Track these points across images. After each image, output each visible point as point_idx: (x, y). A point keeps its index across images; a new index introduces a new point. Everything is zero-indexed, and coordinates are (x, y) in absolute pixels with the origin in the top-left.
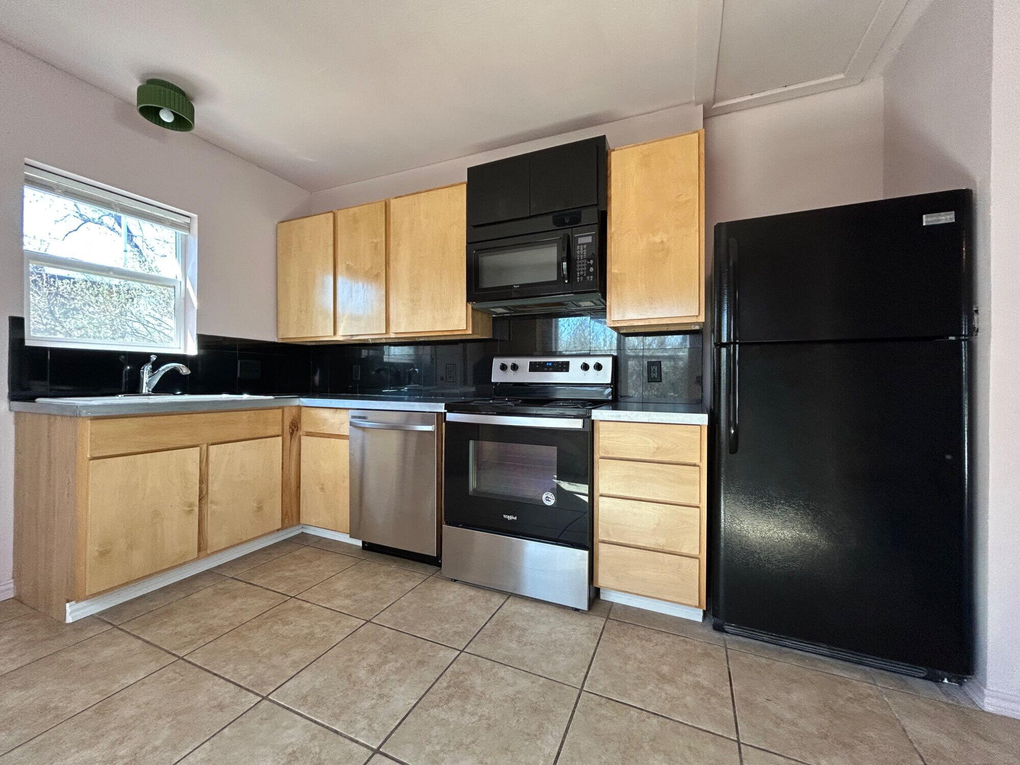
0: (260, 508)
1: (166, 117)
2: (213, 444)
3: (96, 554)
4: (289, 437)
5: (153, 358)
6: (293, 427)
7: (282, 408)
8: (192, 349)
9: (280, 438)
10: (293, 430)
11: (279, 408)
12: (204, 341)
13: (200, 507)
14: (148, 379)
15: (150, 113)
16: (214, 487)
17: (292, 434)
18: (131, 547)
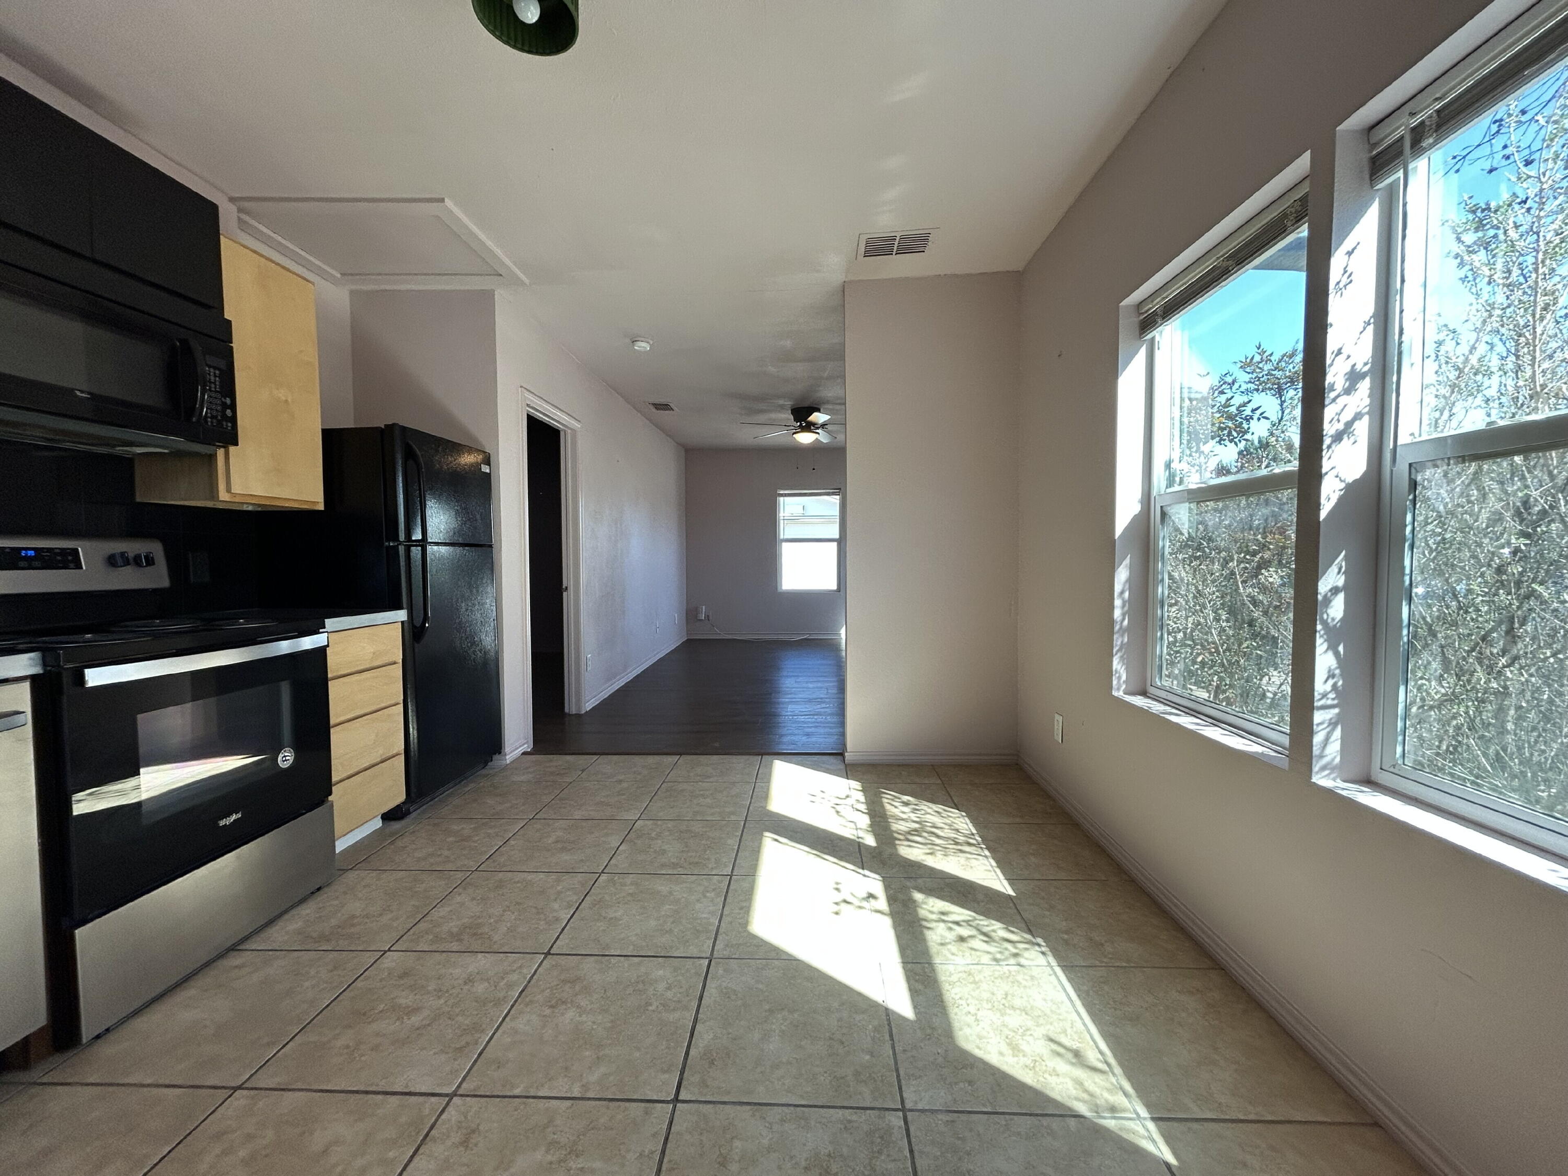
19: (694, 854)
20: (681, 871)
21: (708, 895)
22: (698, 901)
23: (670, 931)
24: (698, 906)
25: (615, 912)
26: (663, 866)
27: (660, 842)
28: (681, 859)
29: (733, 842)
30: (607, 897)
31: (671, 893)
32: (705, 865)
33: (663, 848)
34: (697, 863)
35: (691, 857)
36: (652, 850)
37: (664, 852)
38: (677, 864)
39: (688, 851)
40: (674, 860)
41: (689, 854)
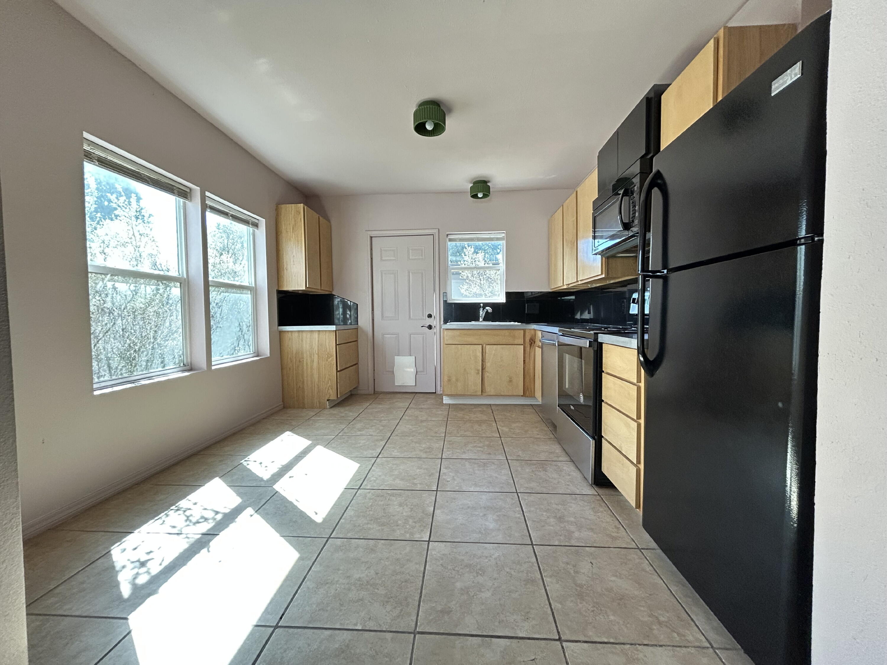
0: (511, 381)
1: (480, 195)
2: (488, 345)
3: (447, 380)
4: (529, 346)
5: (482, 305)
6: (532, 341)
7: (524, 330)
8: (502, 299)
9: (523, 346)
10: (532, 343)
11: (523, 329)
12: (509, 295)
13: (482, 372)
14: (482, 313)
15: (475, 196)
16: (488, 365)
17: (531, 345)
18: (457, 380)
19: (380, 503)
20: (389, 492)
21: (375, 479)
22: (380, 476)
23: (393, 464)
24: (380, 474)
25: (420, 472)
26: (400, 495)
27: (404, 514)
28: (389, 499)
29: (350, 512)
30: (427, 478)
31: (394, 480)
32: (373, 495)
33: (402, 508)
34: (378, 496)
35: (382, 501)
36: (409, 506)
37: (400, 505)
38: (391, 496)
39: (383, 505)
40: (394, 498)
41: (382, 503)
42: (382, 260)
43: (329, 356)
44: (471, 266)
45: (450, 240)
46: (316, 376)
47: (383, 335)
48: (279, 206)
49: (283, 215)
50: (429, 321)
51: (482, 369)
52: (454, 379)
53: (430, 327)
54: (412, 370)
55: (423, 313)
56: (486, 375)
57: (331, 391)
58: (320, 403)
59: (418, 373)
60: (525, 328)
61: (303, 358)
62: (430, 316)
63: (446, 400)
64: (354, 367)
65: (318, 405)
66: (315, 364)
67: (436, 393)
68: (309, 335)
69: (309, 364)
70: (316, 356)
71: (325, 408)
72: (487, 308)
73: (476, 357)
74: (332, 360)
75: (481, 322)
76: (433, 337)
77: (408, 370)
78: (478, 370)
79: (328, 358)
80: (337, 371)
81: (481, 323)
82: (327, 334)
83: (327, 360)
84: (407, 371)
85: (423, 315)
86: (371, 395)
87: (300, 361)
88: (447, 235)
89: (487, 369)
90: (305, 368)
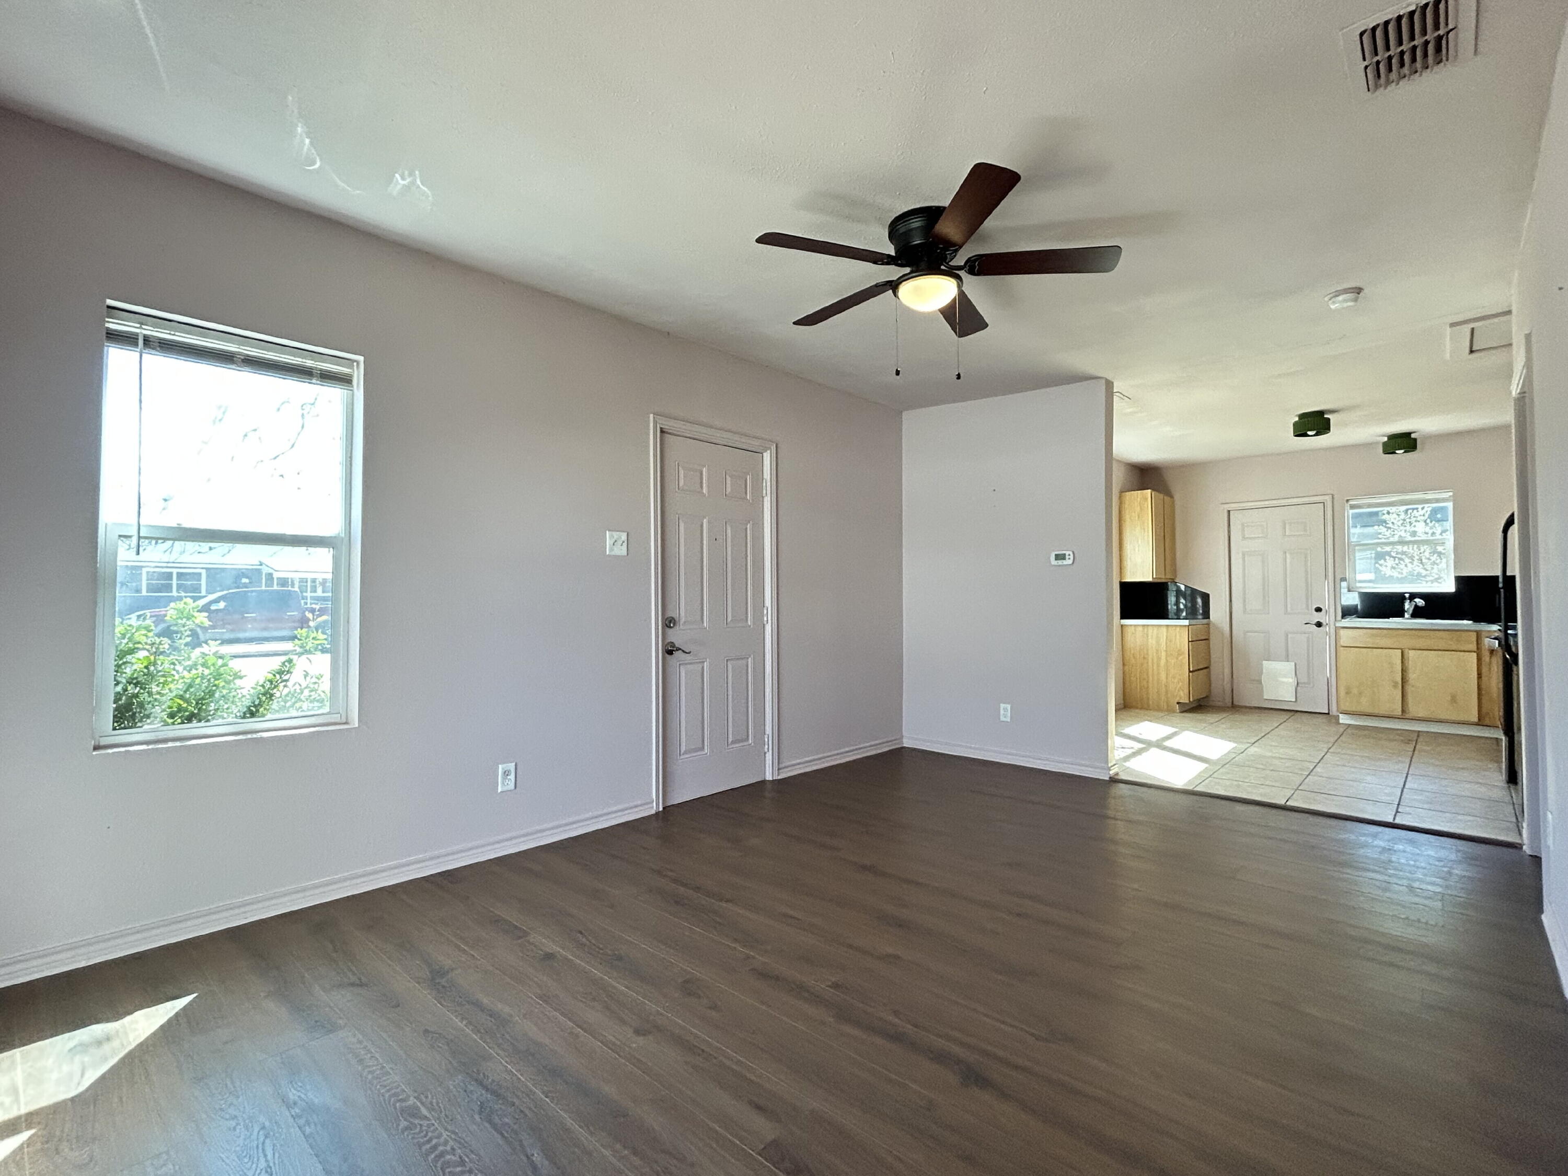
0: (1454, 700)
1: (1400, 452)
2: (1413, 649)
3: (1344, 692)
4: (1488, 654)
5: (1407, 595)
7: (1478, 632)
8: (1449, 586)
9: (1475, 655)
11: (1476, 631)
12: (1460, 580)
13: (1402, 685)
14: (1407, 605)
15: (1390, 452)
16: (1412, 676)
18: (1361, 692)
42: (1244, 538)
43: (1180, 653)
44: (1391, 540)
45: (1352, 507)
46: (1163, 676)
47: (1245, 633)
48: (1123, 494)
49: (1127, 502)
50: (1318, 617)
51: (1403, 682)
52: (1355, 691)
53: (1319, 625)
54: (1291, 680)
55: (1307, 606)
56: (1409, 689)
57: (1182, 693)
58: (1168, 706)
59: (1300, 685)
60: (1477, 629)
61: (1147, 654)
62: (1319, 610)
63: (1344, 719)
64: (1205, 670)
65: (1165, 707)
66: (1163, 662)
67: (1328, 714)
68: (1155, 629)
69: (1155, 660)
70: (1164, 654)
71: (1174, 712)
72: (1417, 600)
73: (1391, 664)
74: (1184, 658)
75: (1408, 619)
76: (1325, 637)
77: (1285, 680)
78: (1396, 683)
79: (1179, 655)
80: (1190, 672)
81: (1406, 622)
82: (1178, 629)
83: (1177, 659)
84: (1283, 682)
85: (1307, 607)
86: (1228, 707)
87: (1144, 658)
88: (1348, 501)
89: (1411, 681)
90: (1150, 664)
